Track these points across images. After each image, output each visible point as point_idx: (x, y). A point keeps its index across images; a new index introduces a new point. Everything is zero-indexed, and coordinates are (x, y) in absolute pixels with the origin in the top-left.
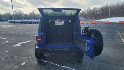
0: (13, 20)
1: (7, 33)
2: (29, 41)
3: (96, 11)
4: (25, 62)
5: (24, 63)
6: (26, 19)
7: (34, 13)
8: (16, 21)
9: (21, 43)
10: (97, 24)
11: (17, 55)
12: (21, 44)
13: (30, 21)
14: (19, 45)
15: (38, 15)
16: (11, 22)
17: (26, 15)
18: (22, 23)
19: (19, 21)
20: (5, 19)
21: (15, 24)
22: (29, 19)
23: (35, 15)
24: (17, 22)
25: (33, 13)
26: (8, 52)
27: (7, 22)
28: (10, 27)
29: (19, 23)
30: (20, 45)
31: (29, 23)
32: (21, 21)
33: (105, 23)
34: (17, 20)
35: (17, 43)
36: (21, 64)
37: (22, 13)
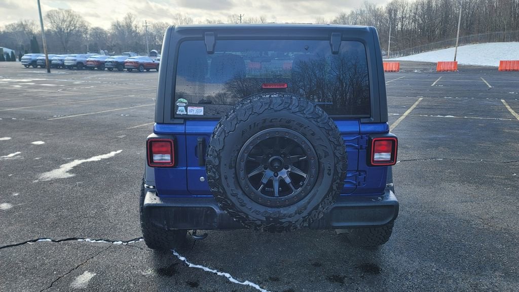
0: (42, 56)
1: (12, 113)
2: (112, 154)
3: (399, 15)
4: (91, 271)
5: (85, 278)
6: (97, 52)
7: (133, 25)
8: (55, 58)
9: (77, 162)
10: (407, 71)
11: (54, 225)
12: (75, 170)
13: (117, 58)
14: (62, 172)
15: (151, 34)
16: (34, 64)
17: (98, 33)
18: (80, 66)
19: (69, 58)
20: (9, 51)
21: (53, 72)
22: (110, 50)
23: (137, 34)
24: (61, 66)
25: (129, 26)
26: (9, 212)
27: (18, 64)
28: (31, 87)
29: (70, 68)
30: (70, 171)
31: (110, 70)
32: (79, 57)
33: (442, 68)
34: (61, 56)
35: (57, 164)
36: (71, 280)
37: (83, 25)
